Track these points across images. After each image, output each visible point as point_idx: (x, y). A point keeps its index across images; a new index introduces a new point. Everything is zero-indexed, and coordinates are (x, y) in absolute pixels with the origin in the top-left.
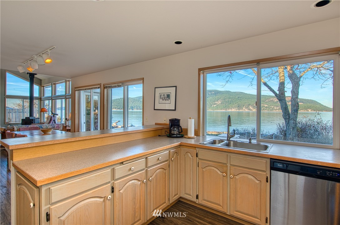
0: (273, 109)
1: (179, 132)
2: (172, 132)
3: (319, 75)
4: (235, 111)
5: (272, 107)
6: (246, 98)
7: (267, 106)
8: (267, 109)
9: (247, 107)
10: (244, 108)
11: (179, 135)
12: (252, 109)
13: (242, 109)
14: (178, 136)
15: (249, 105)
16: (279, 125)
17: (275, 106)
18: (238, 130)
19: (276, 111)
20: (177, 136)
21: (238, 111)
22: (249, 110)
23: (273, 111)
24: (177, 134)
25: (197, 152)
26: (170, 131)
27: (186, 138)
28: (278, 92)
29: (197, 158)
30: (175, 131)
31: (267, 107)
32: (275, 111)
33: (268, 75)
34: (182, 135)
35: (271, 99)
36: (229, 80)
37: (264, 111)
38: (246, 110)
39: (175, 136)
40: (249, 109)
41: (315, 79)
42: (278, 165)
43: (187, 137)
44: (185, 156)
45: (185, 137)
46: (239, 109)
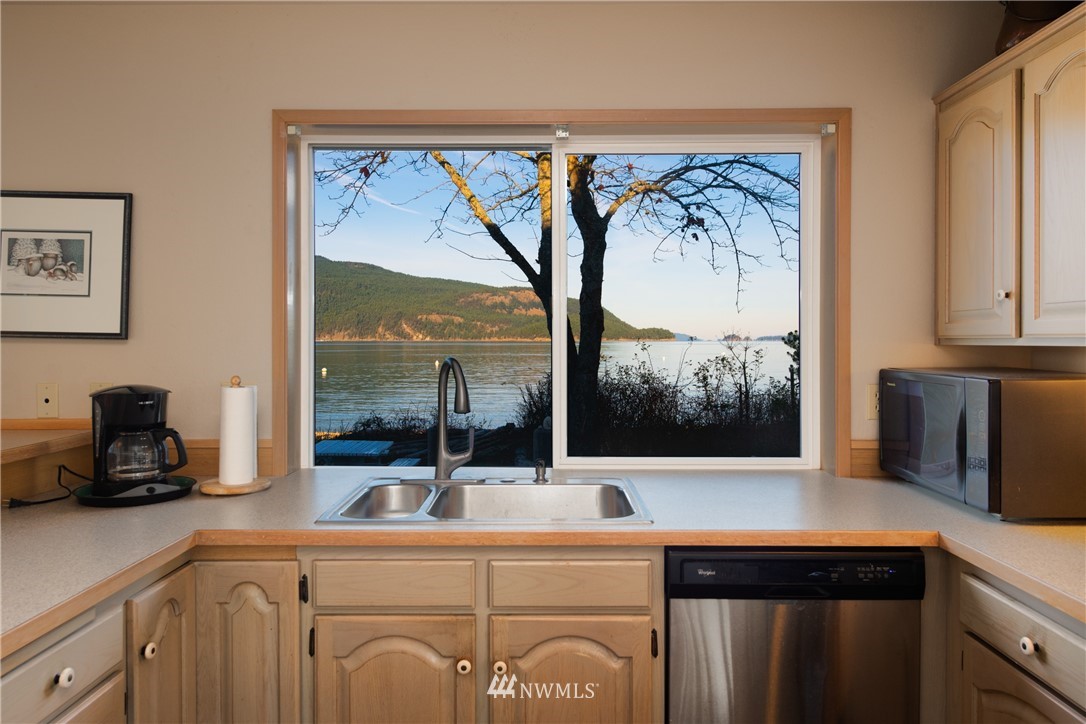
0: (479, 332)
1: (166, 468)
2: (118, 471)
3: (645, 219)
4: (346, 339)
5: (479, 323)
6: (387, 290)
7: (461, 320)
8: (462, 333)
9: (392, 323)
10: (380, 330)
11: (164, 481)
12: (411, 333)
13: (374, 332)
14: (160, 489)
15: (400, 316)
16: (528, 390)
17: (487, 322)
18: (379, 421)
19: (492, 339)
20: (151, 490)
21: (357, 339)
22: (399, 335)
23: (482, 340)
24: (153, 480)
25: (307, 571)
26: (101, 462)
27: (208, 496)
28: (537, 269)
29: (306, 606)
30: (137, 463)
31: (460, 324)
32: (487, 340)
33: (498, 199)
34: (179, 481)
35: (475, 296)
36: (351, 206)
37: (451, 340)
38: (390, 338)
39: (141, 491)
40: (401, 334)
41: (633, 230)
42: (701, 572)
43: (221, 491)
44: (225, 611)
45: (206, 490)
46: (361, 335)
